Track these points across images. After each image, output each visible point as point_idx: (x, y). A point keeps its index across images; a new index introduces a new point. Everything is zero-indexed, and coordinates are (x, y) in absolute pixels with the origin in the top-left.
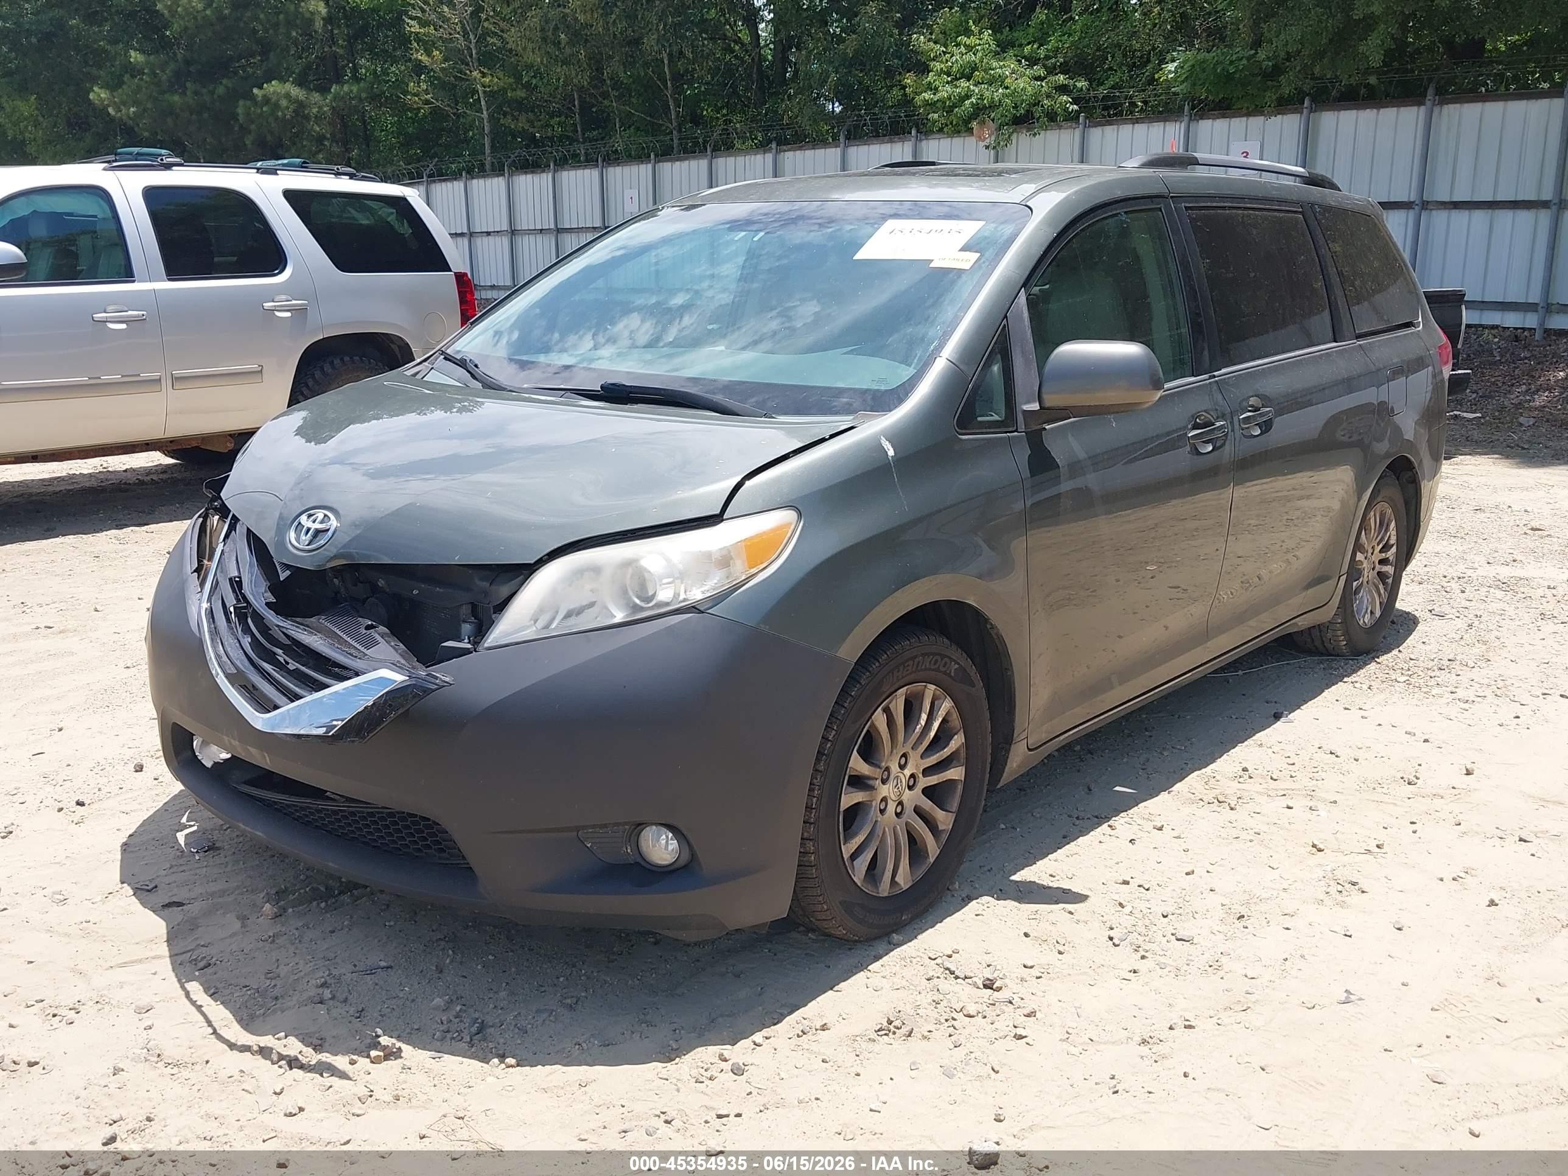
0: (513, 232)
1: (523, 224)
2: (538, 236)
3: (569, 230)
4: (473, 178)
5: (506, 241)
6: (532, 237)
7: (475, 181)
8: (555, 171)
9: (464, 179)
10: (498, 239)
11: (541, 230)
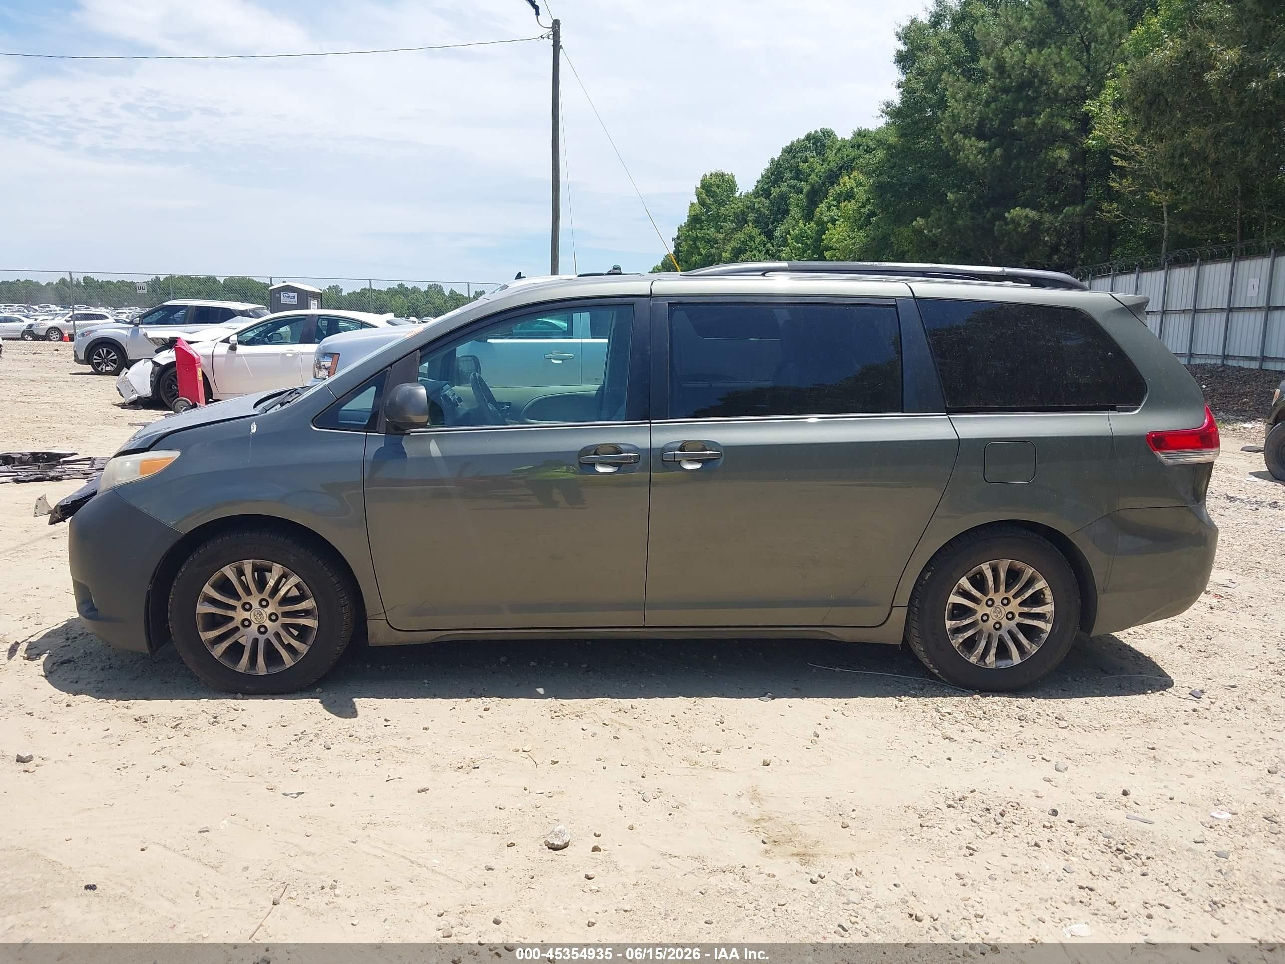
0: (1164, 312)
1: (1173, 305)
2: (1181, 315)
3: (1204, 311)
4: (1143, 272)
5: (1159, 318)
6: (1177, 316)
7: (1145, 274)
8: (1200, 265)
9: (1137, 273)
10: (1154, 317)
11: (1184, 311)
